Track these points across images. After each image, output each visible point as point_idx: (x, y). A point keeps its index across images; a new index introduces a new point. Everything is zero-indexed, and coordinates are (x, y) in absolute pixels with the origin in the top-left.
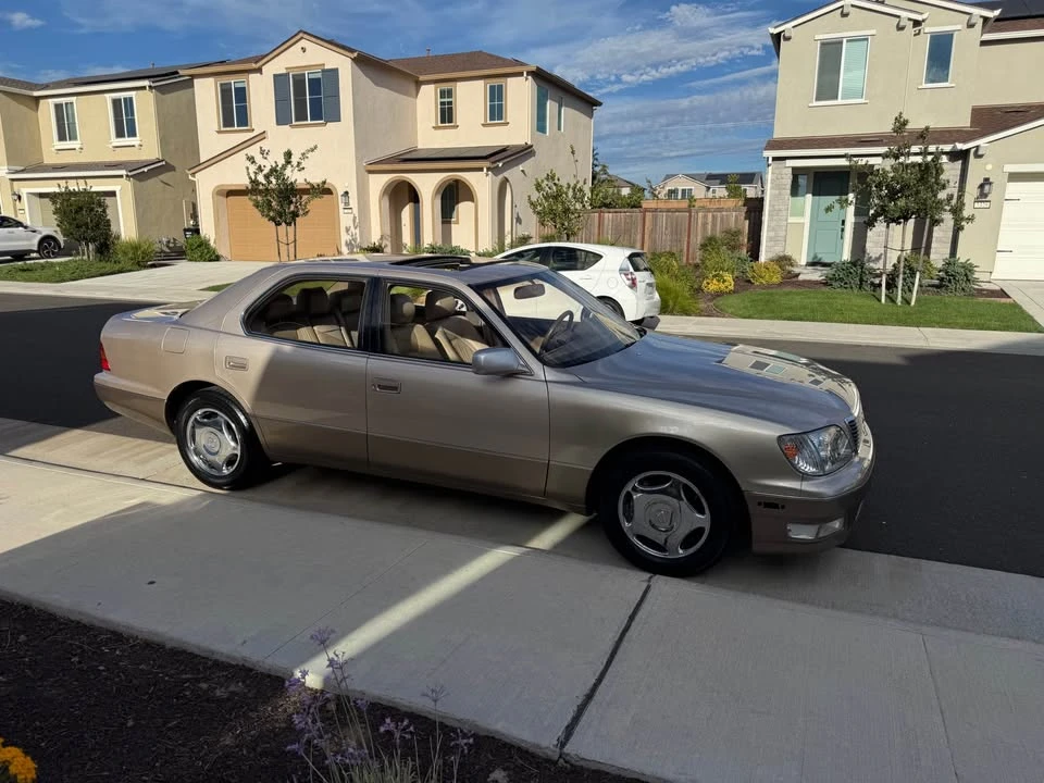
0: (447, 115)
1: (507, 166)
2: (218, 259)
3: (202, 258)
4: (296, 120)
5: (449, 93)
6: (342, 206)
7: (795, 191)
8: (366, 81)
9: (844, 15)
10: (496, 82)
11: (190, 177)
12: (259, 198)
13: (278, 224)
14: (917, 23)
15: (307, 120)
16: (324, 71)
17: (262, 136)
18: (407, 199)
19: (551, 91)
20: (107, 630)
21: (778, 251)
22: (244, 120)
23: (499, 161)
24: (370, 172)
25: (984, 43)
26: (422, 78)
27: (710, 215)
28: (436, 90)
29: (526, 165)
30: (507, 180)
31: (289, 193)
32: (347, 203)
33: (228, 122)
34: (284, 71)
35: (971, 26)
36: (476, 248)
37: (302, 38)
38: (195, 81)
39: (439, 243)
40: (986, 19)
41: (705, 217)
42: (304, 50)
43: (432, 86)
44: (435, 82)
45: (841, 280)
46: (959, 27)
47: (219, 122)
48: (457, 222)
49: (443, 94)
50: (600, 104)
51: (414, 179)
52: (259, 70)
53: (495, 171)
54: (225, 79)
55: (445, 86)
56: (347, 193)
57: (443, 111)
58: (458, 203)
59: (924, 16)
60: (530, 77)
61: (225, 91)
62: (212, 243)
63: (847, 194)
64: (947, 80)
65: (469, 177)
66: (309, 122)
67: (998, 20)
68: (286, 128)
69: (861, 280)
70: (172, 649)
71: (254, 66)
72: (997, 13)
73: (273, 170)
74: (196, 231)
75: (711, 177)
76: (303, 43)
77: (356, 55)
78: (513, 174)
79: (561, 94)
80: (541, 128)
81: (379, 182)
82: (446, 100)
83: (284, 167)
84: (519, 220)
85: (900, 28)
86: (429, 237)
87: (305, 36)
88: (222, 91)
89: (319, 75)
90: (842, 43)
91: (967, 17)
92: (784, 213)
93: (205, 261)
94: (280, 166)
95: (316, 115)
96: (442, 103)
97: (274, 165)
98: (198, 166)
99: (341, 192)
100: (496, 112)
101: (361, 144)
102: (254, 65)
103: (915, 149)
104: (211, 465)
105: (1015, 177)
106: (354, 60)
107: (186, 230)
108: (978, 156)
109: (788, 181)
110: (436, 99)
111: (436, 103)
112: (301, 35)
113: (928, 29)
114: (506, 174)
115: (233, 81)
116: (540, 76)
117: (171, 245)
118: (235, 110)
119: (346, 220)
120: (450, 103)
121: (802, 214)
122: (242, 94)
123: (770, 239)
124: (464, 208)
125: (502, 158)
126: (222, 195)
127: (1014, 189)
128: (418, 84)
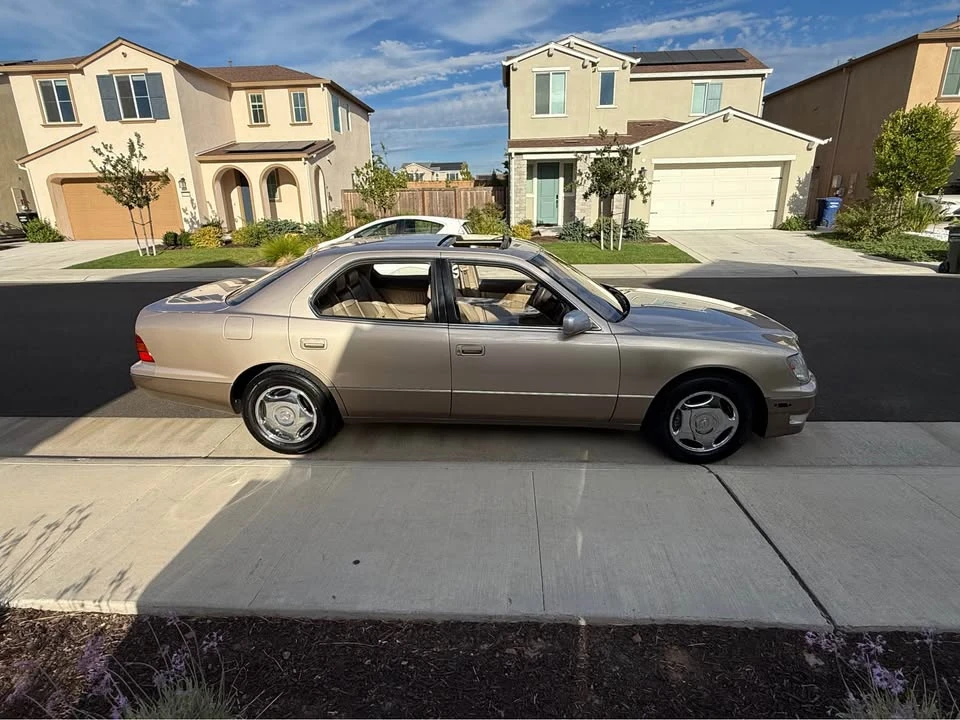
0: (259, 116)
1: (320, 157)
2: (61, 239)
3: (46, 240)
4: (125, 117)
5: (259, 99)
6: (179, 190)
7: (530, 177)
8: (188, 86)
9: (550, 56)
10: (298, 91)
11: (20, 167)
12: (110, 186)
13: (131, 208)
14: (594, 64)
15: (136, 117)
16: (147, 75)
17: (92, 130)
18: (234, 184)
19: (341, 100)
20: (364, 622)
21: (522, 217)
22: (69, 115)
23: (313, 152)
24: (201, 162)
25: (632, 80)
26: (234, 85)
27: (469, 193)
28: (247, 97)
29: (331, 156)
30: (319, 168)
31: (138, 180)
32: (184, 188)
33: (53, 116)
34: (108, 73)
35: (624, 68)
36: (302, 220)
37: (121, 44)
38: (11, 78)
39: (269, 217)
40: (632, 64)
41: (466, 194)
42: (125, 55)
43: (243, 92)
44: (245, 88)
45: (570, 235)
46: (617, 68)
47: (43, 116)
48: (280, 201)
49: (253, 99)
50: (373, 111)
51: (242, 167)
52: (81, 71)
53: (311, 161)
54: (45, 78)
55: (256, 93)
56: (183, 179)
57: (255, 113)
58: (279, 185)
59: (598, 60)
60: (326, 89)
61: (46, 89)
62: (53, 226)
63: (558, 178)
64: (611, 103)
65: (290, 166)
66: (138, 119)
67: (638, 65)
68: (116, 123)
69: (583, 235)
70: (446, 624)
71: (74, 67)
72: (638, 60)
73: (120, 161)
74: (33, 216)
75: (434, 165)
76: (123, 49)
77: (177, 62)
78: (322, 162)
79: (348, 102)
80: (337, 129)
81: (210, 171)
82: (257, 104)
83: (130, 158)
84: (330, 198)
85: (584, 67)
86: (260, 214)
87: (124, 42)
88: (42, 88)
89: (144, 78)
90: (549, 75)
91: (622, 62)
92: (524, 191)
93: (49, 241)
94: (127, 157)
95: (145, 113)
96: (254, 107)
97: (120, 157)
98: (27, 157)
99: (177, 180)
100: (301, 116)
101: (191, 137)
102: (76, 65)
103: (614, 148)
104: (285, 435)
105: (658, 167)
106: (176, 66)
107: (18, 215)
108: (637, 153)
109: (525, 169)
110: (248, 103)
111: (249, 106)
112: (120, 41)
113: (601, 68)
114: (318, 163)
115: (54, 80)
116: (333, 87)
117: (6, 229)
118: (58, 106)
119: (184, 202)
120: (260, 106)
121: (532, 192)
122: (64, 92)
123: (517, 209)
124: (285, 189)
125: (315, 151)
126: (57, 183)
127: (658, 174)
128: (231, 90)
